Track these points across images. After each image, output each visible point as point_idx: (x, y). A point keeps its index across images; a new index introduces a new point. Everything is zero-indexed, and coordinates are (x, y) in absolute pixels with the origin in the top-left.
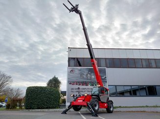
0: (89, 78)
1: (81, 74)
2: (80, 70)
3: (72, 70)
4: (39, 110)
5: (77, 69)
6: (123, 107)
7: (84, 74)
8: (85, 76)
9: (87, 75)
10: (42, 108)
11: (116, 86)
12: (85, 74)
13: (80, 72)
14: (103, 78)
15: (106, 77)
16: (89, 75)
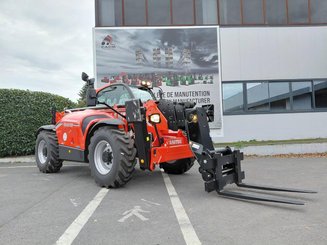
0: (163, 61)
1: (139, 51)
2: (134, 37)
3: (108, 39)
4: (6, 160)
5: (125, 33)
6: (263, 143)
7: (146, 51)
8: (149, 57)
9: (157, 52)
10: (13, 155)
11: (245, 83)
12: (151, 48)
13: (132, 43)
14: (207, 59)
15: (216, 58)
16: (163, 52)
